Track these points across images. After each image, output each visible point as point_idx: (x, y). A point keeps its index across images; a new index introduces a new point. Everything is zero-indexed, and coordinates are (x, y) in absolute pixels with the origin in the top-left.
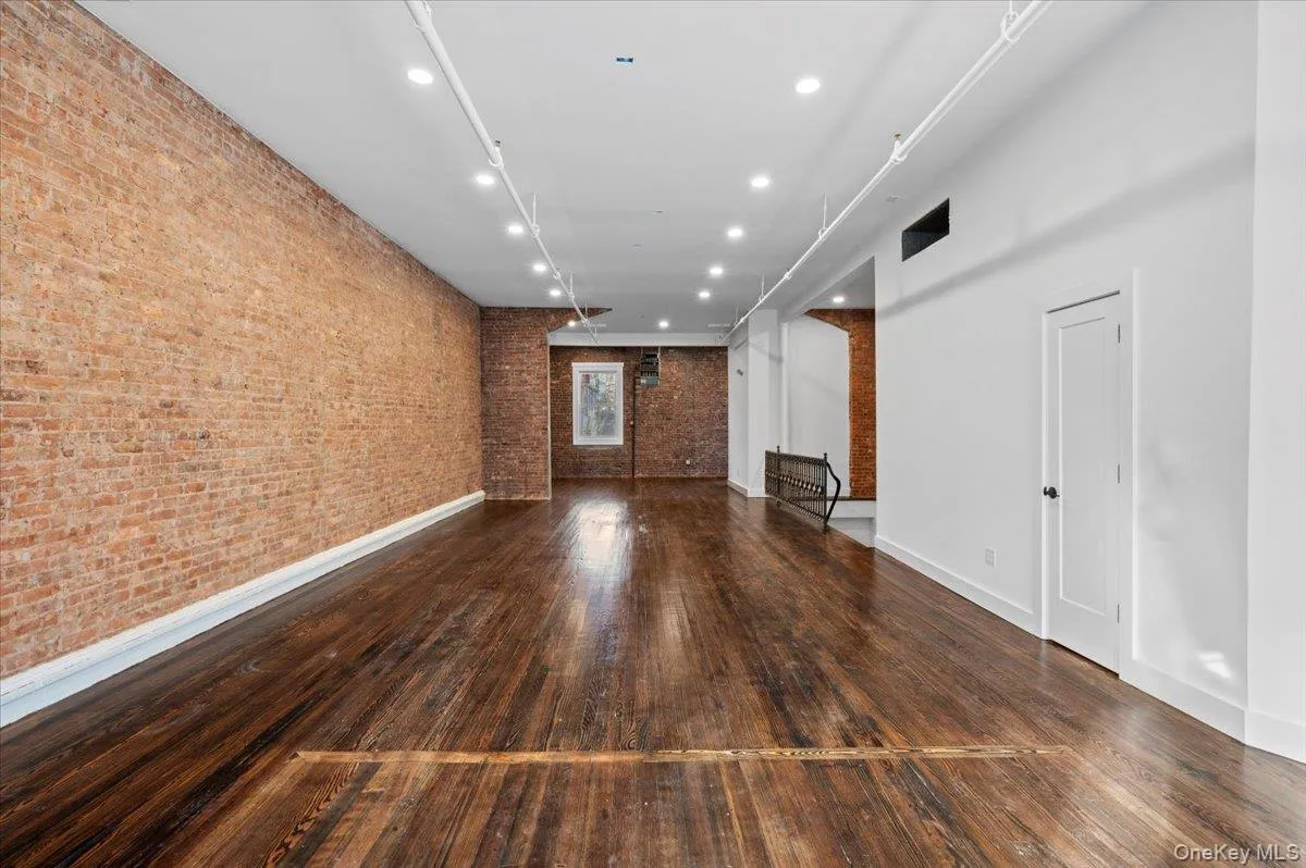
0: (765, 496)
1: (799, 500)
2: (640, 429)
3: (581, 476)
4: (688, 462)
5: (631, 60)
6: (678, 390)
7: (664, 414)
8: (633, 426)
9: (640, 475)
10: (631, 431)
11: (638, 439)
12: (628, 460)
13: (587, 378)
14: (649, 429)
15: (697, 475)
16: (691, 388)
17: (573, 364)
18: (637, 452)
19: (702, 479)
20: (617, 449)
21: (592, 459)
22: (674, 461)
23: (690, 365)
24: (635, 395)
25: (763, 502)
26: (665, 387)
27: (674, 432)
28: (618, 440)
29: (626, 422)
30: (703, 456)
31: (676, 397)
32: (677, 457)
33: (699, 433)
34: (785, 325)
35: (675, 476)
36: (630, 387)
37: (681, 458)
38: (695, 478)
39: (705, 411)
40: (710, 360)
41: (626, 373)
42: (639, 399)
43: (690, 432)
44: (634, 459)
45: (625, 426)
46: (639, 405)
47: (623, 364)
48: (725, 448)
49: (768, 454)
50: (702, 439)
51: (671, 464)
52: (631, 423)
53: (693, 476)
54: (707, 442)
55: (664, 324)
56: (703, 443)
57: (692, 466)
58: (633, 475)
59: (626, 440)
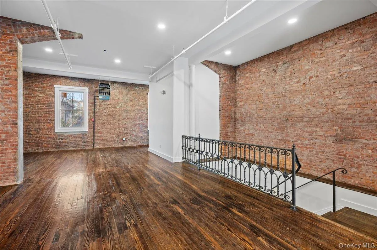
0: (181, 161)
2: (98, 123)
3: (60, 150)
4: (124, 139)
6: (119, 104)
7: (111, 115)
8: (94, 122)
9: (98, 147)
10: (93, 124)
11: (96, 128)
12: (91, 139)
13: (65, 95)
14: (103, 123)
15: (129, 145)
16: (126, 103)
17: (55, 86)
18: (96, 135)
19: (131, 147)
20: (84, 134)
21: (67, 140)
22: (117, 139)
23: (125, 92)
24: (95, 106)
25: (181, 165)
26: (112, 102)
27: (117, 124)
28: (85, 128)
30: (131, 136)
31: (118, 107)
32: (118, 136)
33: (129, 125)
34: (194, 66)
35: (117, 146)
36: (92, 101)
37: (120, 137)
39: (133, 114)
40: (135, 90)
41: (90, 94)
42: (97, 107)
43: (125, 124)
44: (94, 138)
45: (89, 122)
46: (97, 110)
47: (87, 89)
48: (142, 132)
49: (184, 137)
50: (132, 128)
51: (115, 140)
52: (93, 120)
53: (127, 146)
54: (134, 129)
55: (118, 61)
56: (131, 129)
57: (126, 141)
58: (94, 147)
59: (89, 129)
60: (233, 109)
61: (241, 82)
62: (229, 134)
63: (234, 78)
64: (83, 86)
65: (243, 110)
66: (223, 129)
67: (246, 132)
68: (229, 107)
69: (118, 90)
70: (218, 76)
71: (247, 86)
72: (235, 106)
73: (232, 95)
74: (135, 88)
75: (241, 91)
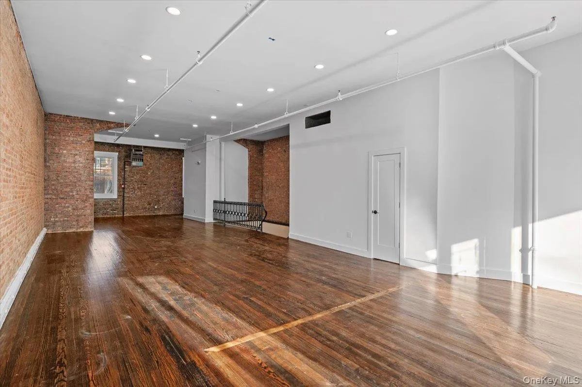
0: (213, 221)
1: (240, 221)
2: (128, 190)
4: (156, 207)
5: (273, 40)
6: (151, 169)
7: (142, 182)
8: (123, 188)
9: (128, 215)
10: (122, 190)
11: (126, 194)
12: (120, 206)
14: (134, 190)
15: (161, 213)
18: (126, 202)
19: (164, 216)
20: (114, 200)
22: (148, 207)
23: (157, 156)
24: (125, 171)
25: (212, 224)
27: (148, 191)
28: (115, 196)
29: (119, 186)
30: (164, 204)
32: (150, 204)
33: (161, 192)
35: (148, 214)
36: (122, 166)
37: (152, 205)
38: (160, 215)
39: (165, 180)
40: (168, 155)
41: (120, 159)
42: (127, 173)
43: (158, 191)
44: (123, 206)
45: (119, 188)
46: (127, 176)
47: (117, 153)
48: (176, 199)
49: (215, 202)
50: (164, 195)
51: (146, 208)
52: (123, 186)
53: (159, 214)
54: (166, 197)
55: (157, 136)
56: (164, 197)
57: (158, 209)
58: (123, 215)
59: (119, 196)
60: (261, 179)
61: (266, 155)
62: (256, 200)
63: (261, 151)
64: (113, 151)
65: (268, 180)
66: (251, 196)
67: (269, 198)
68: (256, 177)
69: (149, 155)
70: (247, 149)
71: (270, 160)
72: (262, 175)
73: (260, 166)
74: (168, 153)
75: (266, 163)
